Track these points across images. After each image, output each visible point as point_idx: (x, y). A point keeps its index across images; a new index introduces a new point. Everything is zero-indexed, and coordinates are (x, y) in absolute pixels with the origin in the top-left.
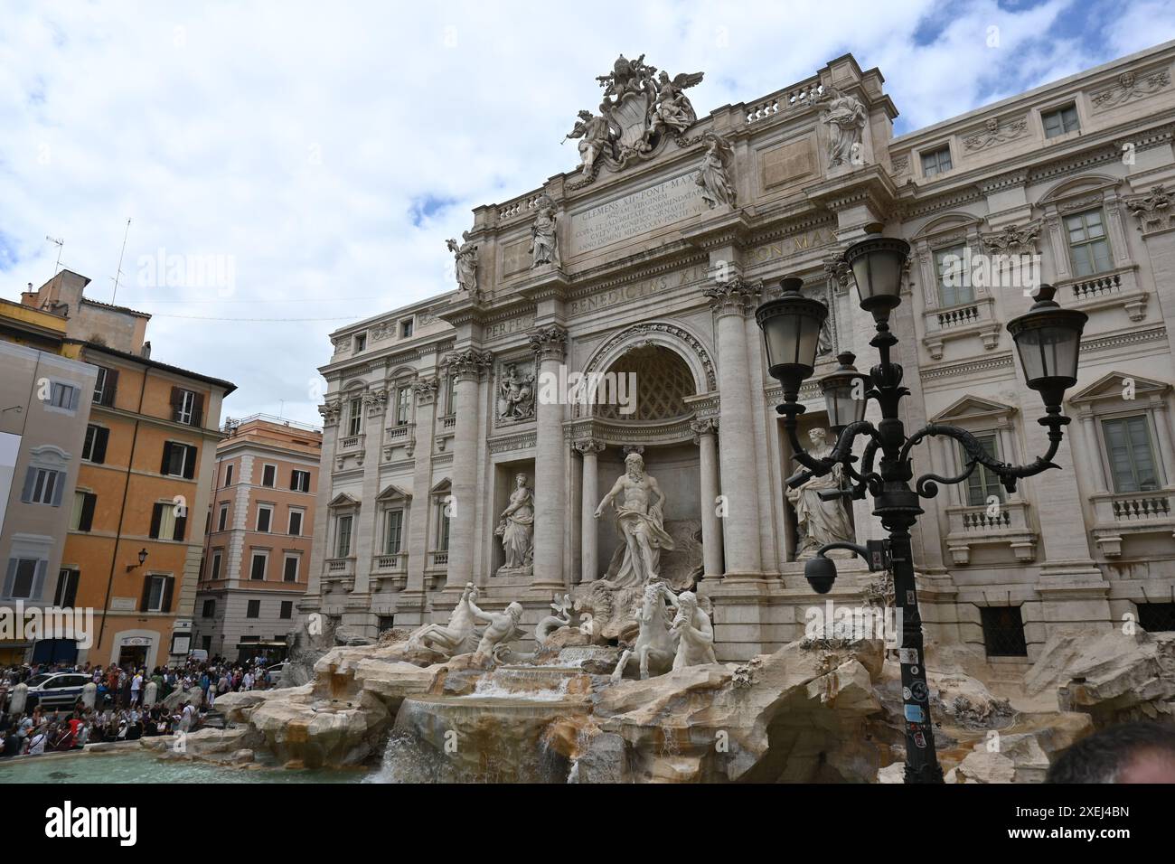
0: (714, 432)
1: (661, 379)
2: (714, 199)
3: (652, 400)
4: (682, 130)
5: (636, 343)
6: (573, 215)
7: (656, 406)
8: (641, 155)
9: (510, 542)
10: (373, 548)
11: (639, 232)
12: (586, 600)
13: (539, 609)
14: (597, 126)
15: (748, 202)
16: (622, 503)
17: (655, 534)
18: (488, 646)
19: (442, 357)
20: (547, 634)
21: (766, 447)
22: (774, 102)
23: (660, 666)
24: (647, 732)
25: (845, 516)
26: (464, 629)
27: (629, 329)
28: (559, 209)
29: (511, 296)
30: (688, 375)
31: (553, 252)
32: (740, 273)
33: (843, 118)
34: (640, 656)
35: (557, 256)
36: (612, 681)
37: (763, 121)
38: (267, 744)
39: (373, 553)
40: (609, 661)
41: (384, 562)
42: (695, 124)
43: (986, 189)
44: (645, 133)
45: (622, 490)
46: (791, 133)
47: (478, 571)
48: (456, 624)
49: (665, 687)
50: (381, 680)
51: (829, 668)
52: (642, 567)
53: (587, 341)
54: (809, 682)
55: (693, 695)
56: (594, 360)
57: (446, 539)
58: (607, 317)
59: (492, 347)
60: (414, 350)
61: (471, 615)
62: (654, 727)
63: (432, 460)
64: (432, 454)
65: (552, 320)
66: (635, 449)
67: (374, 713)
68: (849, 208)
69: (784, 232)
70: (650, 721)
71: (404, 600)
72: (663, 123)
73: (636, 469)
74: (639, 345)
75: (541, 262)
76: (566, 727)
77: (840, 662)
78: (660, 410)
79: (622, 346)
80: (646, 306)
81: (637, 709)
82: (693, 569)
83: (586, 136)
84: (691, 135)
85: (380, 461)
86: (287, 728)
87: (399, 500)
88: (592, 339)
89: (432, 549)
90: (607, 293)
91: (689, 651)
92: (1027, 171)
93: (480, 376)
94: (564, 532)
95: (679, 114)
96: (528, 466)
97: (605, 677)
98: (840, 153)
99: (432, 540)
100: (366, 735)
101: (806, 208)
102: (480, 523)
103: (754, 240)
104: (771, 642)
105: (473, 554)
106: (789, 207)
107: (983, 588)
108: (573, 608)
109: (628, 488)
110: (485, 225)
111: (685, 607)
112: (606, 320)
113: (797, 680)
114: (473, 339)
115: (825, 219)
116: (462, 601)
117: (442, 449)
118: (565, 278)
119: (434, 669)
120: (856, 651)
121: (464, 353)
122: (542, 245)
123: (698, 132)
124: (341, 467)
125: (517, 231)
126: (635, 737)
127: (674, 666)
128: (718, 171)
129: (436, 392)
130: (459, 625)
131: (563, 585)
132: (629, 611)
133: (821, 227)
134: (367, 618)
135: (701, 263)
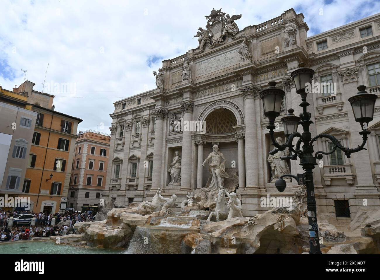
0: (243, 138)
1: (225, 120)
2: (244, 58)
3: (222, 127)
4: (234, 34)
5: (217, 107)
6: (196, 63)
7: (223, 129)
8: (220, 43)
9: (173, 174)
10: (127, 175)
11: (219, 69)
12: (198, 194)
13: (183, 197)
14: (205, 33)
15: (256, 59)
16: (211, 162)
17: (223, 173)
18: (165, 209)
19: (151, 111)
20: (185, 206)
21: (261, 144)
22: (266, 25)
23: (223, 218)
24: (219, 240)
25: (288, 168)
26: (157, 203)
27: (215, 102)
28: (192, 61)
29: (175, 91)
30: (234, 119)
31: (189, 76)
32: (253, 84)
33: (290, 30)
34: (216, 214)
35: (191, 77)
36: (207, 222)
37: (262, 31)
38: (91, 239)
39: (127, 177)
40: (206, 215)
41: (131, 180)
42: (239, 32)
43: (339, 55)
44: (221, 35)
45: (211, 157)
46: (272, 35)
47: (162, 184)
48: (154, 201)
49: (225, 225)
50: (129, 220)
51: (281, 219)
52: (218, 184)
53: (200, 106)
54: (274, 224)
55: (234, 227)
56: (203, 113)
57: (151, 173)
58: (207, 98)
59: (168, 108)
60: (142, 109)
61: (159, 198)
62: (221, 238)
63: (147, 146)
64: (147, 144)
65: (188, 99)
66: (216, 143)
67: (126, 231)
68: (291, 61)
69: (268, 69)
70: (220, 236)
71: (137, 193)
72: (227, 32)
73: (216, 150)
74: (218, 108)
75: (185, 79)
76: (191, 237)
77: (285, 218)
78: (225, 130)
79: (212, 108)
80: (221, 95)
81: (215, 231)
82: (235, 185)
83: (201, 37)
84: (237, 36)
85: (130, 146)
86: (98, 235)
87: (136, 159)
88: (202, 106)
89: (147, 176)
90: (207, 90)
91: (233, 213)
92: (354, 49)
93: (164, 118)
94: (191, 171)
95: (233, 29)
96: (179, 149)
97: (204, 221)
98: (289, 42)
99: (147, 173)
100: (124, 238)
101: (276, 62)
102: (163, 168)
103: (258, 73)
104: (261, 210)
105: (160, 178)
106: (270, 61)
107: (336, 194)
108: (194, 197)
109: (213, 157)
110: (166, 67)
111: (232, 198)
112: (207, 99)
113: (270, 223)
114: (161, 105)
115: (283, 65)
116: (157, 194)
117: (151, 142)
118: (193, 85)
119: (147, 216)
120: (291, 214)
121: (158, 110)
122: (185, 74)
123: (239, 35)
124: (117, 148)
125: (177, 68)
126: (214, 241)
127: (228, 217)
128: (246, 49)
129: (149, 123)
130: (155, 202)
131: (191, 189)
132: (213, 198)
133: (281, 68)
134: (125, 199)
135: (240, 80)
